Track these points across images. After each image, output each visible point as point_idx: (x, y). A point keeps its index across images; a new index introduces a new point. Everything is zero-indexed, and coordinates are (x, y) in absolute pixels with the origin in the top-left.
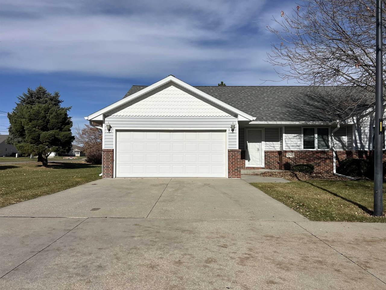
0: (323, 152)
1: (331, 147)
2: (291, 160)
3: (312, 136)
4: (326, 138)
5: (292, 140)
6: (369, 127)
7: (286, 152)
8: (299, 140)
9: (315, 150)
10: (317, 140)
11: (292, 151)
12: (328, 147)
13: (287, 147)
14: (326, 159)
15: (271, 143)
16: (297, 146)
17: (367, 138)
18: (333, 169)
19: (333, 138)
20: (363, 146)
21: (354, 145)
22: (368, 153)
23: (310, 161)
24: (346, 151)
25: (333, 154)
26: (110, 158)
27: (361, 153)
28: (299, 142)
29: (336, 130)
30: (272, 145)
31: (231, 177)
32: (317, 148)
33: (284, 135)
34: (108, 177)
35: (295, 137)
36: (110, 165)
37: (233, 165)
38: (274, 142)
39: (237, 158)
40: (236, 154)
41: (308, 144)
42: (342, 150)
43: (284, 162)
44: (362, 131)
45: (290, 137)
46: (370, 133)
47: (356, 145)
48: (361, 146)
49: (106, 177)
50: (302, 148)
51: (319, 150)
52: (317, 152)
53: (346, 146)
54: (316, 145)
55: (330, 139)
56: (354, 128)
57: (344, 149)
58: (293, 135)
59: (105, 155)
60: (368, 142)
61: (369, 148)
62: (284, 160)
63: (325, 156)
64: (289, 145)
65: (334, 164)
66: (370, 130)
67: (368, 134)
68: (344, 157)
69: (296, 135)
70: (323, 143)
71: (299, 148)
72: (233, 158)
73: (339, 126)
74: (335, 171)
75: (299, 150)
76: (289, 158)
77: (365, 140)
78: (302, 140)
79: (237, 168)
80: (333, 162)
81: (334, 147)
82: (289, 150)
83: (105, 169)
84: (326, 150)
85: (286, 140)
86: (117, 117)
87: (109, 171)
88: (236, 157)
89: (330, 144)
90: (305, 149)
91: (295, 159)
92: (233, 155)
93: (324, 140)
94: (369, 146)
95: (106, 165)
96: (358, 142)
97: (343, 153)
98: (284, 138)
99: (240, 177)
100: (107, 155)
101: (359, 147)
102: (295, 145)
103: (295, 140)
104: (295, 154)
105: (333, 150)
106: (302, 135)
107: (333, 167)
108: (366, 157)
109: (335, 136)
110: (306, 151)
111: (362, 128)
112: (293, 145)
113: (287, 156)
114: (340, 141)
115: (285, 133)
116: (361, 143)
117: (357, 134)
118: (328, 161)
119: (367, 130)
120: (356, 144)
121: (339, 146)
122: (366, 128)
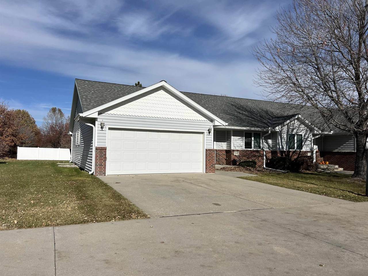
0: (257, 151)
1: (262, 147)
2: (237, 157)
3: (250, 139)
4: (259, 141)
5: (237, 141)
6: (286, 133)
7: (234, 151)
8: (242, 142)
9: (252, 149)
10: (253, 141)
11: (238, 150)
12: (260, 148)
13: (234, 147)
14: (259, 156)
15: (220, 143)
16: (241, 146)
17: (285, 141)
18: (263, 165)
19: (264, 141)
20: (283, 148)
21: (278, 147)
22: (286, 153)
23: (249, 158)
24: (271, 151)
25: (263, 153)
26: (103, 156)
27: (282, 152)
28: (242, 143)
29: (267, 134)
30: (221, 145)
31: (208, 173)
32: (253, 148)
33: (232, 137)
34: (101, 175)
35: (239, 139)
36: (103, 163)
37: (210, 162)
38: (222, 143)
39: (212, 157)
40: (212, 153)
41: (248, 145)
42: (268, 150)
43: (232, 159)
44: (283, 136)
45: (236, 139)
46: (287, 138)
47: (279, 147)
48: (282, 147)
49: (99, 175)
50: (243, 148)
51: (254, 149)
52: (254, 151)
53: (270, 147)
54: (253, 146)
55: (261, 141)
56: (278, 134)
57: (269, 149)
58: (238, 137)
59: (98, 153)
60: (285, 145)
61: (286, 149)
62: (233, 157)
63: (258, 154)
64: (235, 145)
65: (264, 161)
66: (287, 136)
67: (286, 139)
68: (270, 155)
69: (240, 137)
70: (256, 144)
71: (241, 148)
72: (210, 157)
73: (270, 132)
74: (265, 166)
75: (242, 149)
76: (236, 156)
77: (284, 143)
78: (244, 142)
79: (212, 164)
80: (263, 160)
81: (264, 147)
82: (235, 149)
83: (98, 167)
84: (259, 149)
85: (234, 142)
86: (110, 115)
87: (102, 169)
88: (212, 155)
89: (261, 145)
90: (246, 149)
91: (239, 156)
92: (210, 154)
93: (257, 142)
94: (286, 147)
95: (99, 163)
96: (280, 144)
97: (269, 153)
98: (232, 139)
99: (215, 172)
100: (100, 153)
101: (281, 148)
102: (239, 145)
103: (239, 141)
104: (240, 153)
105: (263, 150)
106: (244, 138)
107: (263, 163)
108: (285, 155)
109: (264, 139)
110: (247, 150)
111: (282, 134)
112: (238, 145)
113: (234, 154)
114: (267, 143)
115: (233, 136)
116: (282, 145)
117: (280, 138)
118: (260, 158)
119: (285, 136)
120: (279, 145)
121: (266, 147)
122: (285, 135)
